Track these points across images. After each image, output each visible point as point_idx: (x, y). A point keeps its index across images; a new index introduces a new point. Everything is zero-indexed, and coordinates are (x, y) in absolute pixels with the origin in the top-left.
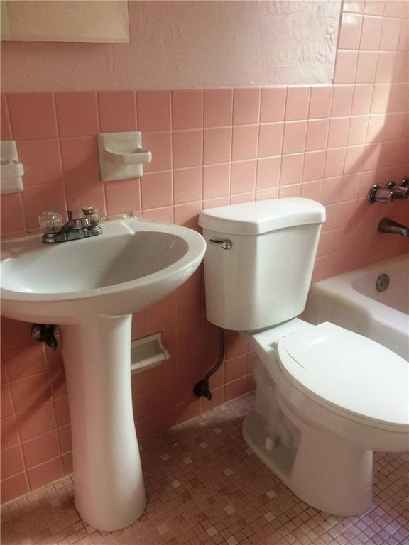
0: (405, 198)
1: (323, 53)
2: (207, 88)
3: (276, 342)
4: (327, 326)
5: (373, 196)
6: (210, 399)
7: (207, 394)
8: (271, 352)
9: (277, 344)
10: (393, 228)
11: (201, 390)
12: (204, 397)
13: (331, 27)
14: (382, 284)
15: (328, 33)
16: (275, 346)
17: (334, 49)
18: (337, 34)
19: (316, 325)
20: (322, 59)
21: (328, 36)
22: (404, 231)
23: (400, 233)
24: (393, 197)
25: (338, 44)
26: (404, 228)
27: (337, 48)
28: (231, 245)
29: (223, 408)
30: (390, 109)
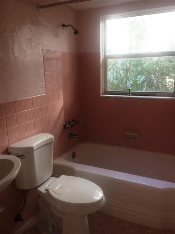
0: (75, 126)
1: (41, 85)
2: (5, 102)
3: (47, 188)
4: (63, 177)
5: (65, 127)
6: (22, 221)
7: (21, 219)
8: (46, 192)
9: (48, 189)
10: (73, 136)
11: (18, 218)
12: (19, 221)
13: (42, 77)
14: (74, 156)
15: (41, 79)
16: (47, 190)
17: (44, 83)
18: (44, 78)
19: (59, 177)
20: (42, 87)
21: (42, 80)
22: (77, 137)
23: (76, 137)
24: (71, 126)
25: (45, 82)
26: (76, 136)
27: (45, 83)
28: (24, 157)
29: (27, 223)
30: (64, 99)
